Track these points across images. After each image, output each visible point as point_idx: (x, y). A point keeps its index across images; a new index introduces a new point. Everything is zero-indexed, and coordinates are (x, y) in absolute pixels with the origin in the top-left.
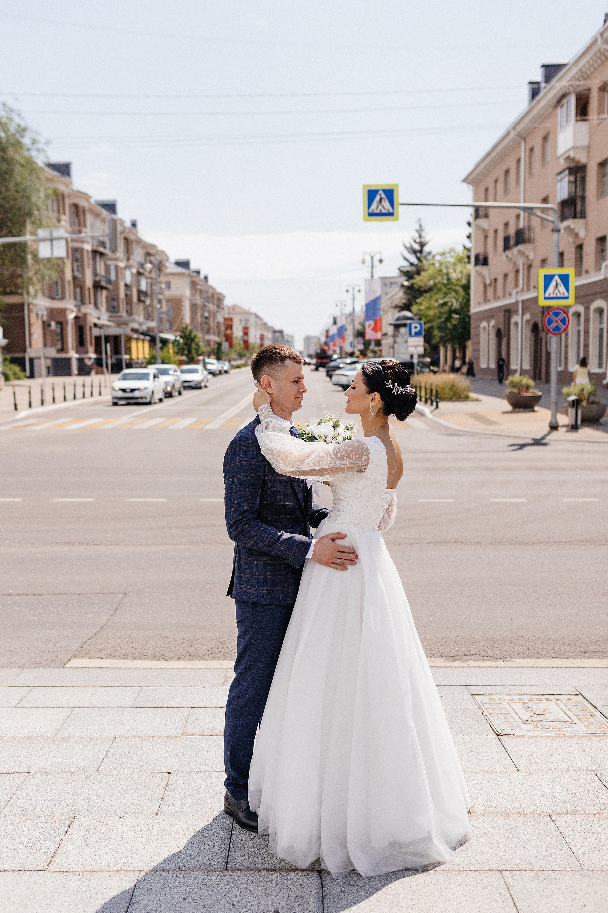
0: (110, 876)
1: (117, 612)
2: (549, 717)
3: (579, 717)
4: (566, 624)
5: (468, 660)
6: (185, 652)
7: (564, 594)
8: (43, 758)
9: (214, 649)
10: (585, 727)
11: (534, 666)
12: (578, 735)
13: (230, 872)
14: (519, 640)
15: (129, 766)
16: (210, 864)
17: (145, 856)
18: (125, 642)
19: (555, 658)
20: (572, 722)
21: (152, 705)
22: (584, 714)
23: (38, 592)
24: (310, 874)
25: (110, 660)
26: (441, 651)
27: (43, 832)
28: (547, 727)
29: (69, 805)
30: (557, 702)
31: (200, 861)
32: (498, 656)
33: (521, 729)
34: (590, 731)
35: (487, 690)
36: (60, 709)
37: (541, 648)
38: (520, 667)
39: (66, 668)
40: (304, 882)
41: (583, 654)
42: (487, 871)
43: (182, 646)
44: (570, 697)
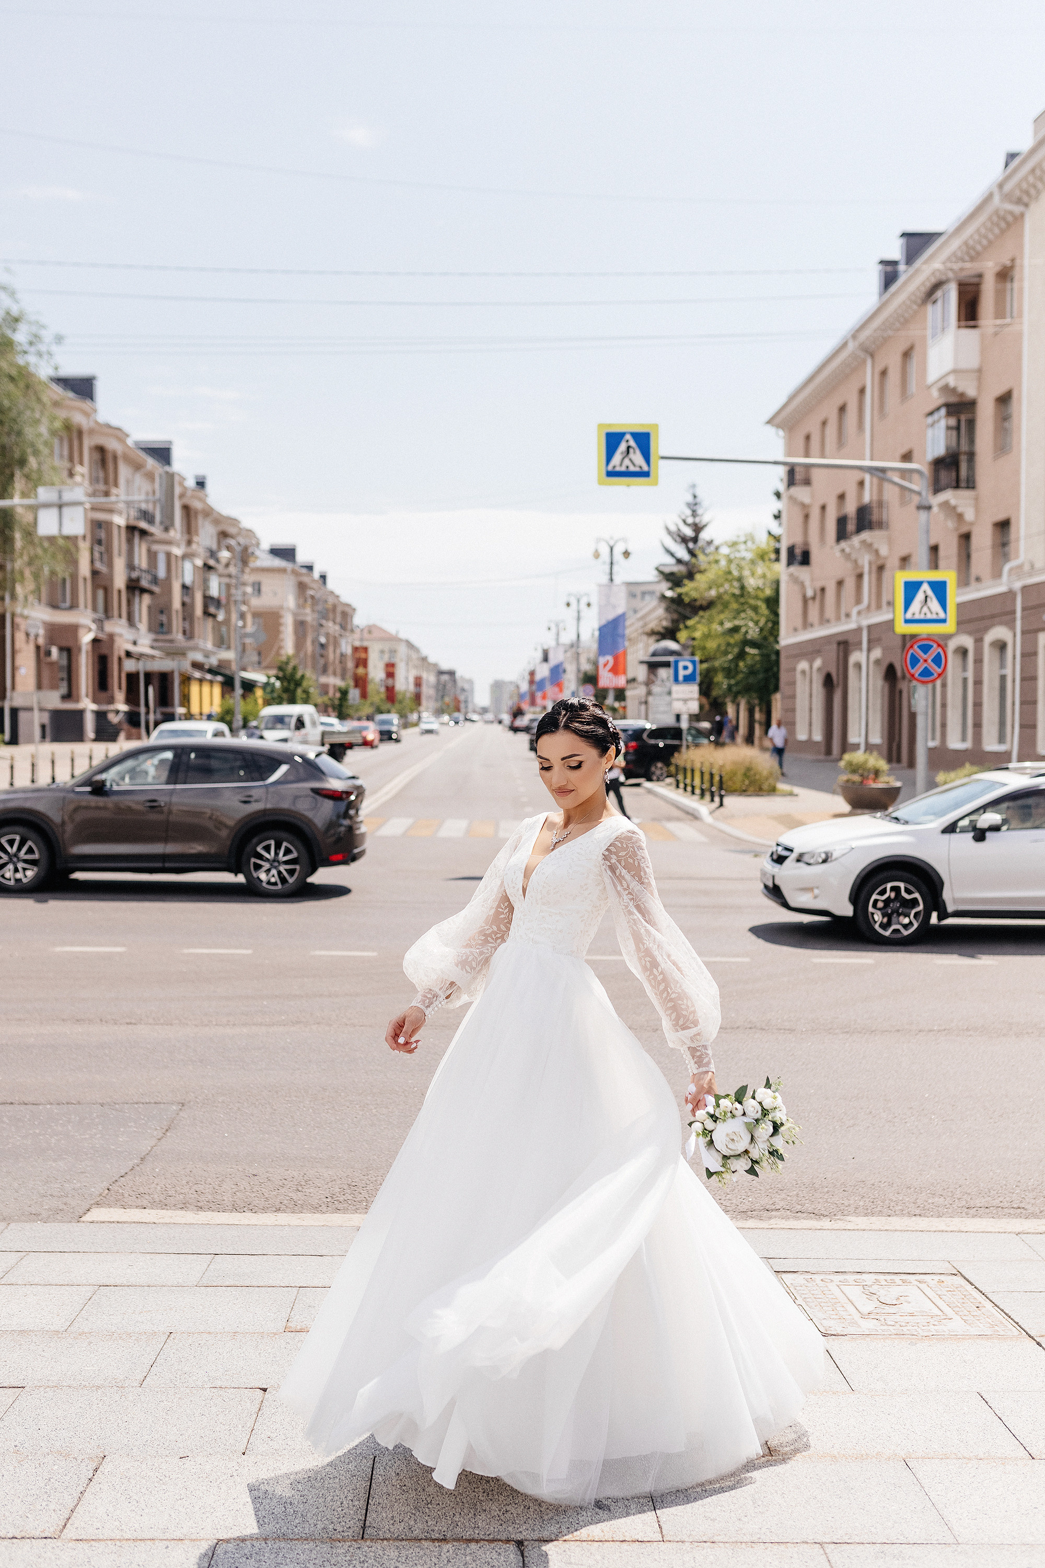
0: (167, 1547)
1: (168, 1134)
2: (906, 1308)
3: (957, 1309)
4: (938, 1162)
5: (770, 1218)
6: (287, 1200)
7: (934, 1114)
8: (47, 1363)
9: (337, 1194)
10: (966, 1324)
11: (882, 1228)
12: (955, 1337)
13: (368, 1543)
14: (857, 1187)
15: (194, 1378)
16: (335, 1530)
17: (225, 1517)
18: (184, 1182)
19: (918, 1217)
20: (945, 1317)
21: (232, 1283)
22: (964, 1305)
23: (30, 1099)
24: (504, 1546)
25: (159, 1211)
26: (724, 1203)
27: (51, 1480)
28: (904, 1324)
29: (95, 1437)
30: (920, 1285)
31: (318, 1526)
32: (822, 1212)
33: (859, 1326)
34: (974, 1331)
35: (802, 1266)
36: (74, 1288)
37: (894, 1199)
38: (858, 1230)
39: (83, 1222)
40: (493, 1558)
41: (966, 1210)
42: (798, 1544)
43: (282, 1190)
44: (942, 1278)
